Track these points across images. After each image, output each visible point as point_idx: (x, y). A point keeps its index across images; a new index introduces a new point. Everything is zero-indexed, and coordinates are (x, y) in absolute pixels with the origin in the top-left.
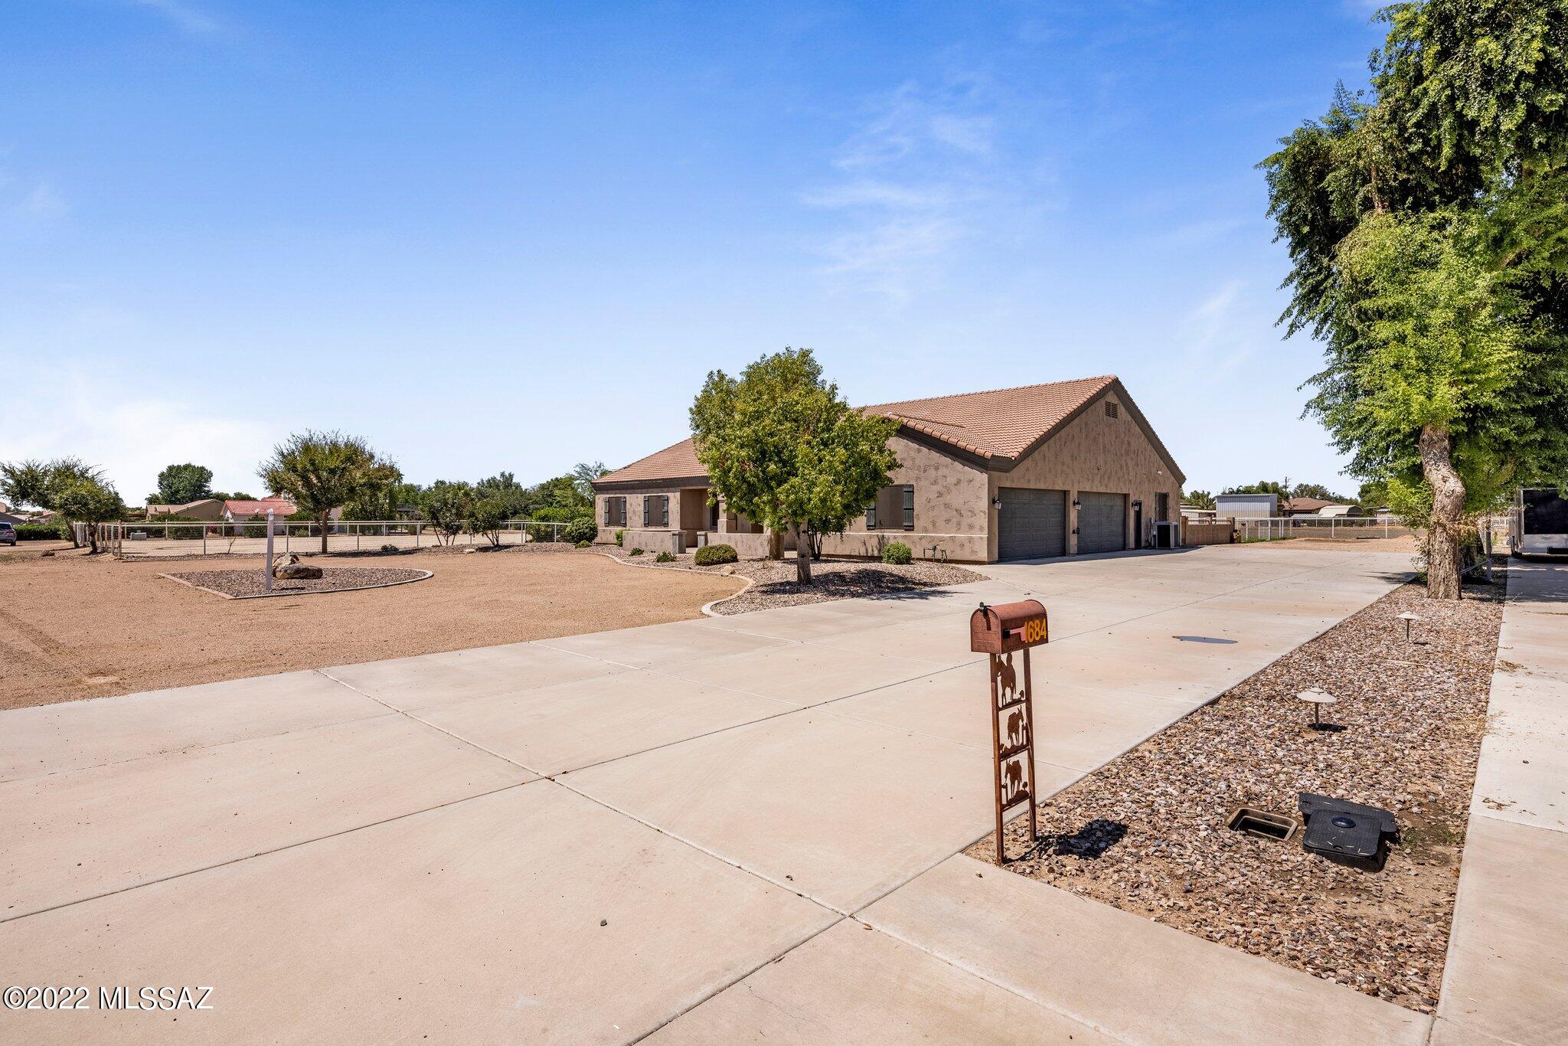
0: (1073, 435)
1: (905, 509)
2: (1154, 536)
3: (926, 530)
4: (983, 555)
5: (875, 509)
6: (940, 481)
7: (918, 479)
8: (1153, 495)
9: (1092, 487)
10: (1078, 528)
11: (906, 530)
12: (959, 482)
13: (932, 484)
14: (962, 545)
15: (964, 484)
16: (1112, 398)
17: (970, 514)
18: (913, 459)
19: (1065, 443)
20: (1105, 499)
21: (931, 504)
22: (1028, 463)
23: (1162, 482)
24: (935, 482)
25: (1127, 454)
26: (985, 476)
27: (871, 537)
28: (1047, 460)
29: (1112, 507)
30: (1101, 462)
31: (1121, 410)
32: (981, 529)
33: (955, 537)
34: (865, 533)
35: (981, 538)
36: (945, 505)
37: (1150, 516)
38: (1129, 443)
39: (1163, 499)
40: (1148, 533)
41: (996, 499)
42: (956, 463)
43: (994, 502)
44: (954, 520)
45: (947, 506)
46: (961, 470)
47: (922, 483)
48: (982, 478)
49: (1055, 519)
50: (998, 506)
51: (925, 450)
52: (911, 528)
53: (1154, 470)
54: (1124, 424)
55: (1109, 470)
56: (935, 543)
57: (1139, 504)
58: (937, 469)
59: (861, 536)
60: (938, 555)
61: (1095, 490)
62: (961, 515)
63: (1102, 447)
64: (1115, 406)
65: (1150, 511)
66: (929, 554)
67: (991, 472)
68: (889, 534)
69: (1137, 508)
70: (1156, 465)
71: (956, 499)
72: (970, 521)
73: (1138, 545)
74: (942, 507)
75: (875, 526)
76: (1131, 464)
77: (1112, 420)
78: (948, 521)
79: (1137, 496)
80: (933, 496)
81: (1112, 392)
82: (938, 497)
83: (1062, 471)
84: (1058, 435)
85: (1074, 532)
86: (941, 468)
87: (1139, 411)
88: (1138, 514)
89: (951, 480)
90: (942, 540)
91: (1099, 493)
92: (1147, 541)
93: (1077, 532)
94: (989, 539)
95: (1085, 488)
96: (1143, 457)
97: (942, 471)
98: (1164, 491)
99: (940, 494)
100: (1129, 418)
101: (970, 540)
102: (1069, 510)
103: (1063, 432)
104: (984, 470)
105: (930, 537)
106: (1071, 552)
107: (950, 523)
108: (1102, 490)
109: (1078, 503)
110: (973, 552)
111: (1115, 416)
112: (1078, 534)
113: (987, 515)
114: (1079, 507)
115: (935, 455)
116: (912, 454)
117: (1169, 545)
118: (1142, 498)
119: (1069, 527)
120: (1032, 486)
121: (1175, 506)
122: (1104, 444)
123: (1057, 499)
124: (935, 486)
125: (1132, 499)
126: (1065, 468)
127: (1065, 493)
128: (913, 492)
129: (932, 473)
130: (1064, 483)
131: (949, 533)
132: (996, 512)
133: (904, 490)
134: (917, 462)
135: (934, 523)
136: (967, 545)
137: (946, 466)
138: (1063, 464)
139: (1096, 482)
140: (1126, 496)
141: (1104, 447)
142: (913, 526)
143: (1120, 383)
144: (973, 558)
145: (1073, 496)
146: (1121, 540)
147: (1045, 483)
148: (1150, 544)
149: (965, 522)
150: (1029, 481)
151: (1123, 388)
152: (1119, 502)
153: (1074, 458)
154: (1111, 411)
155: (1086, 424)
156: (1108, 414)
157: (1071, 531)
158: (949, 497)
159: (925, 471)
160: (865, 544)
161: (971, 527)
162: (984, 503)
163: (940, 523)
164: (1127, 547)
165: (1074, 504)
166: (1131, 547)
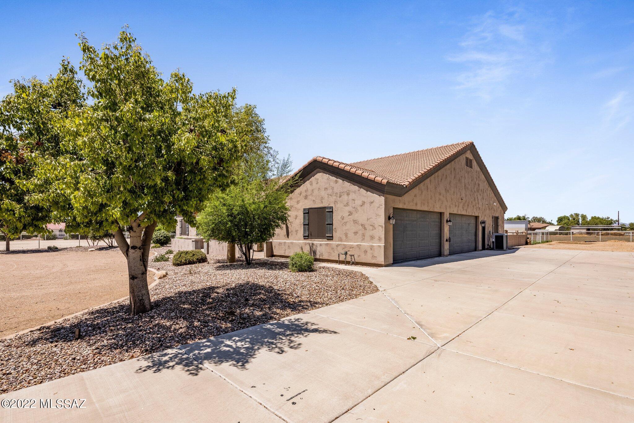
0: (446, 176)
1: (327, 224)
2: (493, 242)
3: (341, 240)
4: (381, 260)
5: (308, 225)
6: (350, 204)
7: (335, 202)
8: (491, 217)
9: (458, 211)
10: (449, 238)
11: (328, 240)
12: (364, 203)
13: (345, 206)
14: (366, 252)
15: (367, 206)
16: (469, 155)
17: (371, 228)
18: (333, 188)
19: (442, 179)
20: (464, 219)
21: (344, 221)
22: (415, 191)
23: (496, 210)
24: (347, 205)
25: (478, 191)
26: (383, 198)
27: (306, 244)
28: (429, 190)
29: (469, 224)
30: (463, 195)
31: (474, 163)
32: (380, 239)
33: (361, 245)
34: (303, 241)
35: (380, 246)
36: (354, 221)
37: (490, 230)
38: (479, 185)
39: (496, 219)
40: (489, 240)
41: (391, 216)
42: (362, 189)
43: (389, 218)
44: (360, 233)
45: (355, 222)
46: (365, 195)
47: (338, 206)
48: (379, 200)
49: (434, 232)
50: (393, 221)
51: (340, 181)
52: (331, 238)
53: (491, 202)
54: (476, 172)
55: (468, 201)
56: (346, 250)
57: (483, 222)
58: (348, 194)
59: (300, 243)
60: (349, 259)
61: (459, 213)
62: (365, 229)
63: (463, 186)
64: (471, 161)
65: (489, 227)
66: (342, 258)
67: (388, 196)
68: (317, 242)
69: (483, 225)
70: (493, 200)
71: (361, 217)
72: (371, 233)
73: (484, 248)
74: (352, 223)
75: (308, 236)
76: (480, 197)
77: (469, 169)
78: (356, 233)
79: (483, 218)
80: (346, 214)
81: (469, 152)
82: (349, 215)
83: (439, 199)
84: (436, 174)
85: (447, 241)
86: (351, 194)
87: (485, 166)
88: (484, 228)
89: (358, 202)
90: (351, 247)
91: (462, 215)
92: (488, 245)
93: (449, 240)
94: (385, 247)
95: (453, 211)
96: (486, 194)
97: (352, 196)
98: (497, 215)
99: (350, 214)
100: (479, 169)
101: (372, 248)
102: (444, 225)
103: (440, 172)
104: (381, 194)
105: (344, 245)
106: (445, 254)
107: (358, 235)
108: (464, 213)
109: (450, 221)
110: (374, 257)
111: (471, 167)
112: (450, 241)
113: (384, 228)
114: (450, 224)
115: (347, 185)
116: (332, 184)
117: (503, 248)
118: (486, 219)
119: (444, 237)
120: (419, 208)
121: (502, 224)
122: (465, 184)
123: (436, 218)
124: (347, 207)
125: (481, 219)
126: (441, 197)
127: (441, 214)
128: (332, 212)
129: (345, 197)
130: (440, 207)
131: (357, 242)
132: (392, 226)
133: (327, 210)
134: (336, 190)
135: (346, 235)
136: (369, 251)
137: (355, 192)
138: (440, 194)
139: (461, 208)
140: (477, 218)
141: (465, 186)
142: (332, 237)
143: (474, 146)
144: (373, 261)
145: (446, 216)
146: (474, 244)
147: (428, 206)
148: (490, 247)
149: (368, 234)
150: (416, 204)
151: (476, 149)
152: (473, 221)
153: (447, 191)
154: (469, 163)
155: (454, 169)
156: (467, 165)
157: (445, 240)
158: (356, 215)
159: (340, 196)
160: (302, 249)
161: (372, 238)
162: (381, 220)
163: (351, 235)
164: (477, 249)
165: (447, 221)
166: (480, 249)
